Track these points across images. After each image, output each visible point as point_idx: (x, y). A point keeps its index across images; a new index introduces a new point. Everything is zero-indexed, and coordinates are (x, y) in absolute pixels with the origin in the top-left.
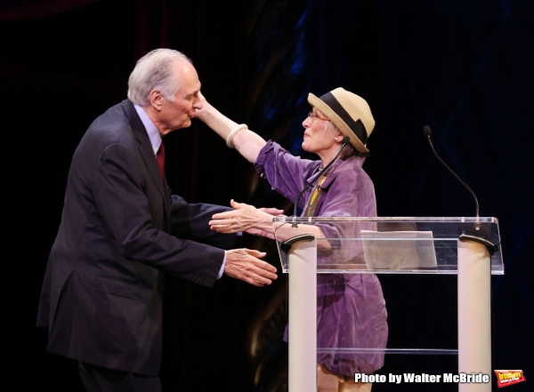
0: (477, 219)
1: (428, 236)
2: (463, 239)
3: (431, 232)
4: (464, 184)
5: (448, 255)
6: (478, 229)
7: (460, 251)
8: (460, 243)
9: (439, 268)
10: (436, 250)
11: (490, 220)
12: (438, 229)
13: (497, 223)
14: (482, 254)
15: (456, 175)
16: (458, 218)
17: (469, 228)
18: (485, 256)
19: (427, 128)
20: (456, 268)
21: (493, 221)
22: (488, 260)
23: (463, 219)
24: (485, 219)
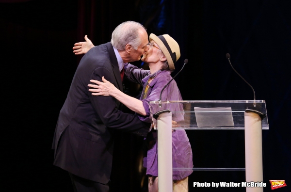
0: (254, 101)
1: (229, 110)
2: (247, 111)
3: (230, 108)
4: (247, 83)
5: (239, 119)
6: (255, 106)
7: (246, 117)
8: (246, 114)
9: (235, 126)
10: (234, 117)
11: (261, 101)
12: (234, 107)
13: (265, 103)
14: (257, 119)
15: (243, 79)
16: (245, 101)
17: (250, 106)
18: (259, 120)
19: (228, 55)
20: (244, 126)
21: (262, 102)
22: (260, 122)
23: (247, 101)
24: (258, 101)
